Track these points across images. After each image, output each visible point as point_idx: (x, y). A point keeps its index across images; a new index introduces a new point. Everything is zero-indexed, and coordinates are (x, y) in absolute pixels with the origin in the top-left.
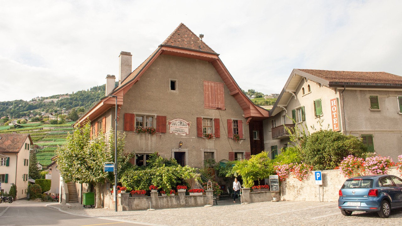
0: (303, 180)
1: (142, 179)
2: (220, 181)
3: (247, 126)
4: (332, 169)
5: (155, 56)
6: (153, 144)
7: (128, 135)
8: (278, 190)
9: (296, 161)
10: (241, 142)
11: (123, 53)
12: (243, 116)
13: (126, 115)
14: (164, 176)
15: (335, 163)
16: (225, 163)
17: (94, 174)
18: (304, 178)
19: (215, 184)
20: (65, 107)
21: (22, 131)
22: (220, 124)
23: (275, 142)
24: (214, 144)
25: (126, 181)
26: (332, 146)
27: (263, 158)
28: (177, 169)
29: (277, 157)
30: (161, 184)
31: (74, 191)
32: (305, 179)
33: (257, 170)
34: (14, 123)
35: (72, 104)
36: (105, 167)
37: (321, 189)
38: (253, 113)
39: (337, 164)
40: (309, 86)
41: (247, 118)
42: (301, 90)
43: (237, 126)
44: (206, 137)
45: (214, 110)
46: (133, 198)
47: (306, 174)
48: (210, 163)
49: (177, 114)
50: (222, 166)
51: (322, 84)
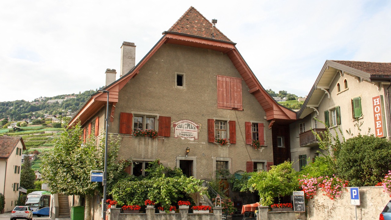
0: (335, 199)
1: (136, 192)
2: (235, 197)
3: (269, 130)
4: (373, 186)
5: (158, 45)
6: (154, 150)
7: (124, 139)
8: (303, 210)
9: (326, 174)
10: (261, 150)
11: (126, 44)
12: (265, 118)
13: (122, 115)
14: (163, 189)
15: (376, 177)
16: (241, 174)
17: (82, 184)
18: (337, 196)
19: (228, 200)
20: (71, 109)
21: (21, 134)
22: (236, 127)
23: (304, 150)
24: (229, 151)
25: (118, 194)
26: (372, 155)
27: (286, 169)
28: (179, 180)
29: (304, 168)
30: (159, 199)
31: (66, 204)
32: (338, 198)
33: (277, 184)
34: (14, 125)
35: (78, 106)
36: (92, 176)
37: (358, 211)
38: (277, 115)
39: (380, 179)
40: (346, 81)
41: (269, 121)
42: (336, 86)
43: (257, 130)
44: (219, 143)
45: (229, 111)
46: (124, 215)
47: (339, 190)
48: (223, 174)
49: (183, 115)
50: (237, 178)
51: (361, 78)
